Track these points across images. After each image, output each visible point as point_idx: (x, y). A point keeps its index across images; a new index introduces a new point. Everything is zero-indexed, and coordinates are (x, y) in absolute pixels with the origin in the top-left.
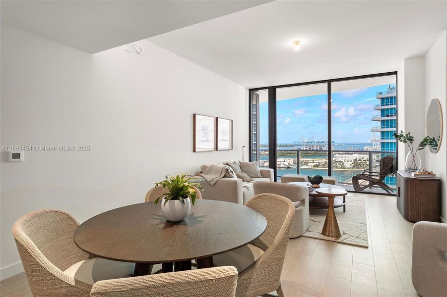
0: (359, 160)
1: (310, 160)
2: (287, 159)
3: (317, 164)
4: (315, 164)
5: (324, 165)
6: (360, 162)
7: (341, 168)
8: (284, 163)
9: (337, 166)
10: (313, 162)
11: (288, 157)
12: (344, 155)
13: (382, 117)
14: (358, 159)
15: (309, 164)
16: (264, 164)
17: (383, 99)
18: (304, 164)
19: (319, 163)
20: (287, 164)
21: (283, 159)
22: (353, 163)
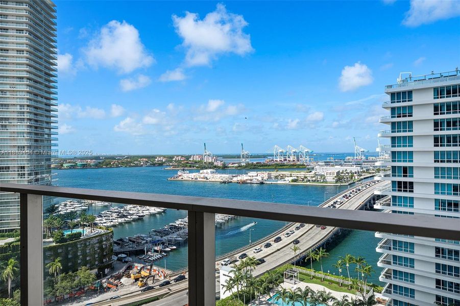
0: (342, 173)
1: (287, 173)
2: (260, 173)
3: (296, 178)
4: (294, 178)
5: (303, 180)
6: (343, 174)
7: (323, 182)
8: (257, 178)
9: (318, 181)
10: (291, 176)
11: (261, 170)
12: (325, 167)
13: (392, 117)
14: (341, 171)
15: (286, 179)
16: (232, 179)
17: (393, 95)
18: (281, 179)
19: (298, 177)
20: (260, 179)
21: (255, 172)
22: (335, 177)
